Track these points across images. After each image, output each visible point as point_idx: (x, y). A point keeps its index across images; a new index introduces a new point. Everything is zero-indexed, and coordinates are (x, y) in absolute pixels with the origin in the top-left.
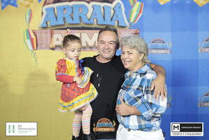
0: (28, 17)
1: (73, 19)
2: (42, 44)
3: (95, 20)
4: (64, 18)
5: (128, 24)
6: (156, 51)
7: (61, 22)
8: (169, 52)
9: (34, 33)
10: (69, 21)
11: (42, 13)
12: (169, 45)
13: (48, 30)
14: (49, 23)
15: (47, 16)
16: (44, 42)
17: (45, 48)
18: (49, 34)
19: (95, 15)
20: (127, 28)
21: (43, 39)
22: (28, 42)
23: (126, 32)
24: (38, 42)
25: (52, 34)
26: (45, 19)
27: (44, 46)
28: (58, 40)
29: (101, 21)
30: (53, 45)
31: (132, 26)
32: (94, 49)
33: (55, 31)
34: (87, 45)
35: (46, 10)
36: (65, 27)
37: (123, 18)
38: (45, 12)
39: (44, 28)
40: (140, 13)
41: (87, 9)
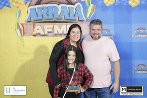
0: (18, 14)
1: (48, 15)
2: (27, 32)
3: (63, 16)
4: (42, 15)
5: (85, 19)
7: (40, 17)
9: (22, 25)
10: (45, 17)
11: (28, 12)
13: (32, 23)
14: (32, 18)
15: (31, 14)
16: (29, 31)
17: (29, 35)
18: (32, 26)
20: (85, 22)
21: (28, 29)
22: (18, 31)
23: (84, 24)
24: (25, 31)
25: (34, 27)
26: (29, 16)
27: (28, 34)
28: (38, 29)
29: (67, 17)
30: (34, 33)
31: (88, 20)
32: (62, 36)
33: (36, 24)
34: (58, 33)
35: (30, 9)
36: (43, 21)
37: (82, 15)
38: (29, 11)
39: (29, 22)
40: (93, 11)
41: (58, 9)
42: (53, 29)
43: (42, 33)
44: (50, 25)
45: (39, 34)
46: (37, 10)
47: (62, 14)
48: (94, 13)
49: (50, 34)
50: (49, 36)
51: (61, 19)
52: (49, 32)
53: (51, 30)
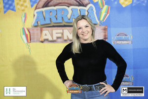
0: (23, 18)
1: (57, 19)
2: (34, 38)
4: (50, 19)
5: (98, 22)
6: (120, 42)
7: (48, 21)
8: (130, 42)
9: (28, 30)
10: (54, 20)
11: (34, 16)
12: (130, 37)
13: (39, 28)
14: (39, 22)
15: (38, 17)
16: (35, 37)
17: (36, 41)
18: (39, 31)
19: (74, 16)
20: (98, 25)
21: (35, 34)
22: (24, 37)
23: (97, 28)
24: (31, 37)
25: (41, 31)
26: (36, 19)
28: (46, 35)
30: (42, 39)
31: (101, 24)
33: (44, 29)
34: (68, 39)
35: (37, 13)
36: (51, 25)
37: (95, 18)
38: (36, 15)
39: (36, 26)
40: (108, 13)
41: (68, 12)
42: (62, 34)
43: (50, 39)
44: (59, 30)
45: (47, 40)
46: (44, 13)
47: (73, 17)
48: (108, 15)
49: (59, 40)
50: (58, 42)
51: (71, 23)
52: (58, 38)
53: (60, 35)
